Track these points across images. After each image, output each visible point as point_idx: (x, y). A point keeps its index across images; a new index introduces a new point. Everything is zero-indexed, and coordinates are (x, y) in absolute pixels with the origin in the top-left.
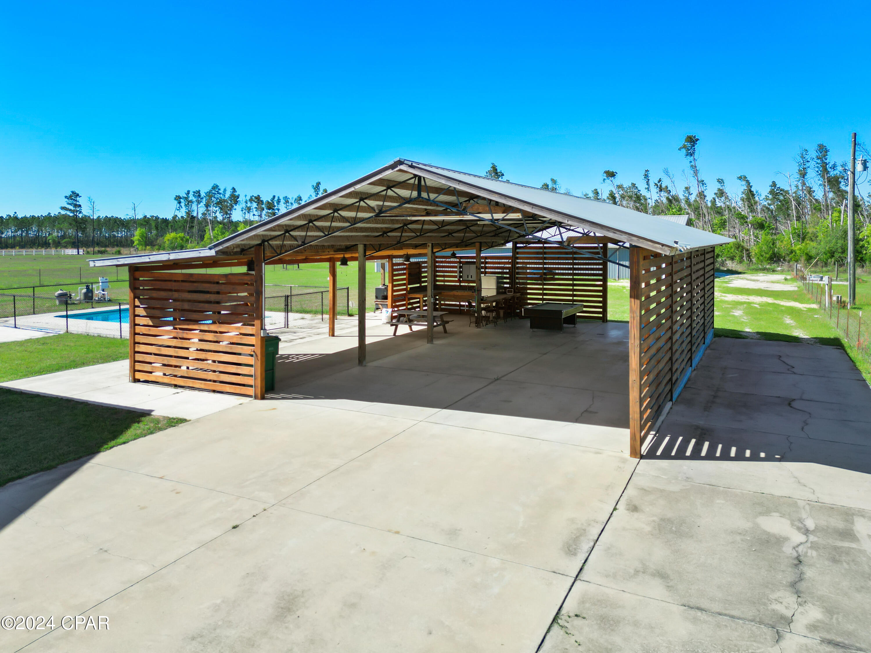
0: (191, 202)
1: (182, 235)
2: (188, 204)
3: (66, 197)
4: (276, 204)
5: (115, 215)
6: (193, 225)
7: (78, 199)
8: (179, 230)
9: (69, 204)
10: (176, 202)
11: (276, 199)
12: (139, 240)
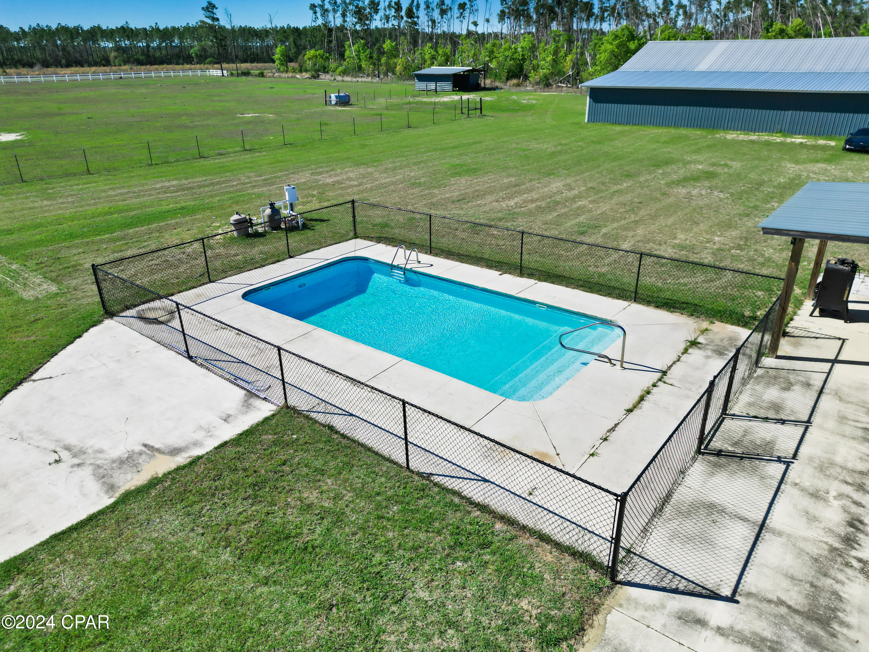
0: (327, 11)
1: (321, 52)
2: (324, 13)
3: (203, 8)
4: (415, 10)
5: (249, 25)
6: (331, 39)
7: (215, 11)
8: (317, 47)
9: (207, 17)
10: (312, 12)
11: (415, 3)
12: (280, 59)
